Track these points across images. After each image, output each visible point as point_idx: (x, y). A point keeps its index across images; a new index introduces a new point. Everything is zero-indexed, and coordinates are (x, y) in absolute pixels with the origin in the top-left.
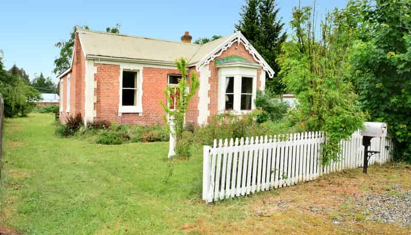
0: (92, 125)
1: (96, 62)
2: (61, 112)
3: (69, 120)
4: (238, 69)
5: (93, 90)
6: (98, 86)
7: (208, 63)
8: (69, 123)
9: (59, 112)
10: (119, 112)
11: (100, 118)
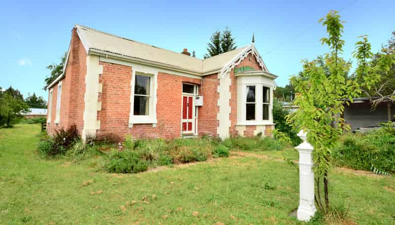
0: (93, 140)
1: (102, 60)
2: (49, 123)
3: (58, 134)
4: (260, 77)
5: (97, 94)
6: (104, 90)
7: (230, 70)
8: (59, 139)
9: (46, 123)
10: (129, 122)
11: (105, 130)
